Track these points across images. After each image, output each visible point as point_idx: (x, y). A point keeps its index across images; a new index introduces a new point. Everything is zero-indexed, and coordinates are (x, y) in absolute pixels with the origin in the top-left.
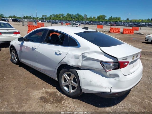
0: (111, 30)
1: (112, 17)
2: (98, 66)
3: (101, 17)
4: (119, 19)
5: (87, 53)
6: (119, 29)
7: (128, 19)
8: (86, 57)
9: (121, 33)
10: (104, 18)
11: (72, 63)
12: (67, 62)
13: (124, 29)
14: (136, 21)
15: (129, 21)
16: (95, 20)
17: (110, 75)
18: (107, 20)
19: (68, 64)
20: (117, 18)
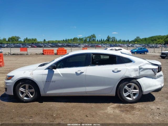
0: (45, 52)
1: (27, 38)
2: (151, 72)
3: (14, 38)
4: (35, 40)
5: (142, 65)
6: (53, 50)
7: (45, 40)
8: (143, 68)
9: (55, 54)
10: (18, 40)
11: (133, 75)
12: (129, 76)
13: (57, 50)
14: (53, 42)
15: (47, 42)
16: (6, 42)
17: (157, 76)
18: (22, 41)
19: (130, 77)
20: (33, 39)
